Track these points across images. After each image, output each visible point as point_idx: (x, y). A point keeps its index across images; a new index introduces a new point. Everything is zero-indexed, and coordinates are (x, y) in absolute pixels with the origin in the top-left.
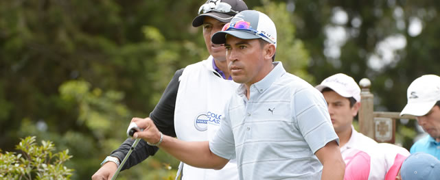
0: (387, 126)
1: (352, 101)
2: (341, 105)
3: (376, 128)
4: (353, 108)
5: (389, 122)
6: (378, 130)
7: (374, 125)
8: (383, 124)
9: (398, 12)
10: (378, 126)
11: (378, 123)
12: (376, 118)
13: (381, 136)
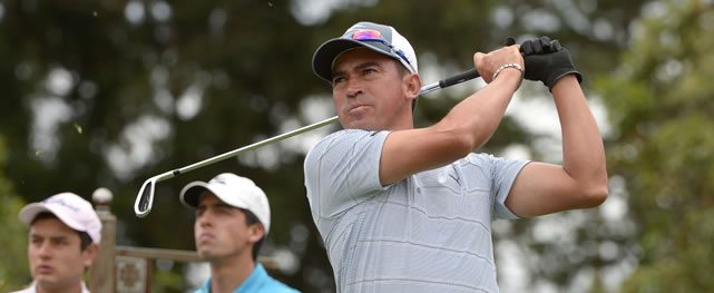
0: (137, 272)
1: (85, 237)
2: (66, 244)
3: (119, 274)
4: (86, 253)
5: (141, 265)
6: (122, 278)
7: (115, 269)
8: (130, 267)
9: (159, 77)
10: (123, 271)
11: (121, 265)
12: (119, 258)
13: (126, 289)
